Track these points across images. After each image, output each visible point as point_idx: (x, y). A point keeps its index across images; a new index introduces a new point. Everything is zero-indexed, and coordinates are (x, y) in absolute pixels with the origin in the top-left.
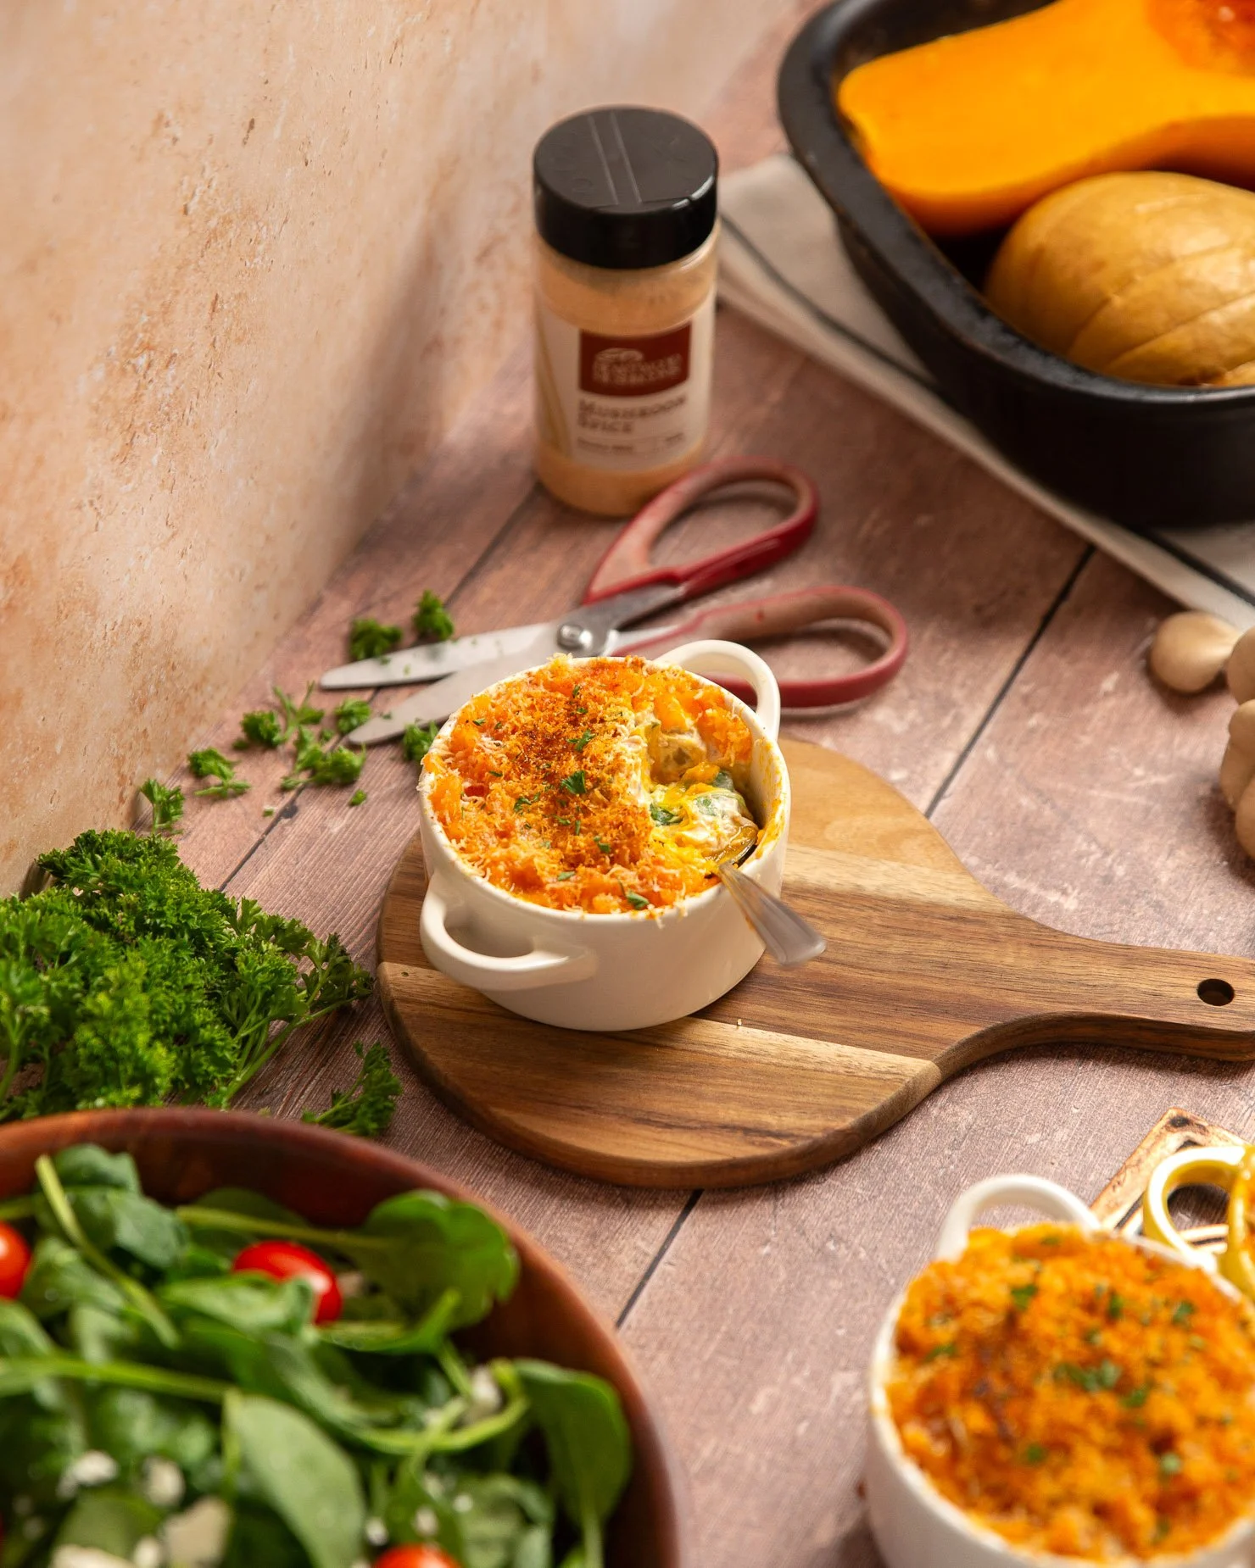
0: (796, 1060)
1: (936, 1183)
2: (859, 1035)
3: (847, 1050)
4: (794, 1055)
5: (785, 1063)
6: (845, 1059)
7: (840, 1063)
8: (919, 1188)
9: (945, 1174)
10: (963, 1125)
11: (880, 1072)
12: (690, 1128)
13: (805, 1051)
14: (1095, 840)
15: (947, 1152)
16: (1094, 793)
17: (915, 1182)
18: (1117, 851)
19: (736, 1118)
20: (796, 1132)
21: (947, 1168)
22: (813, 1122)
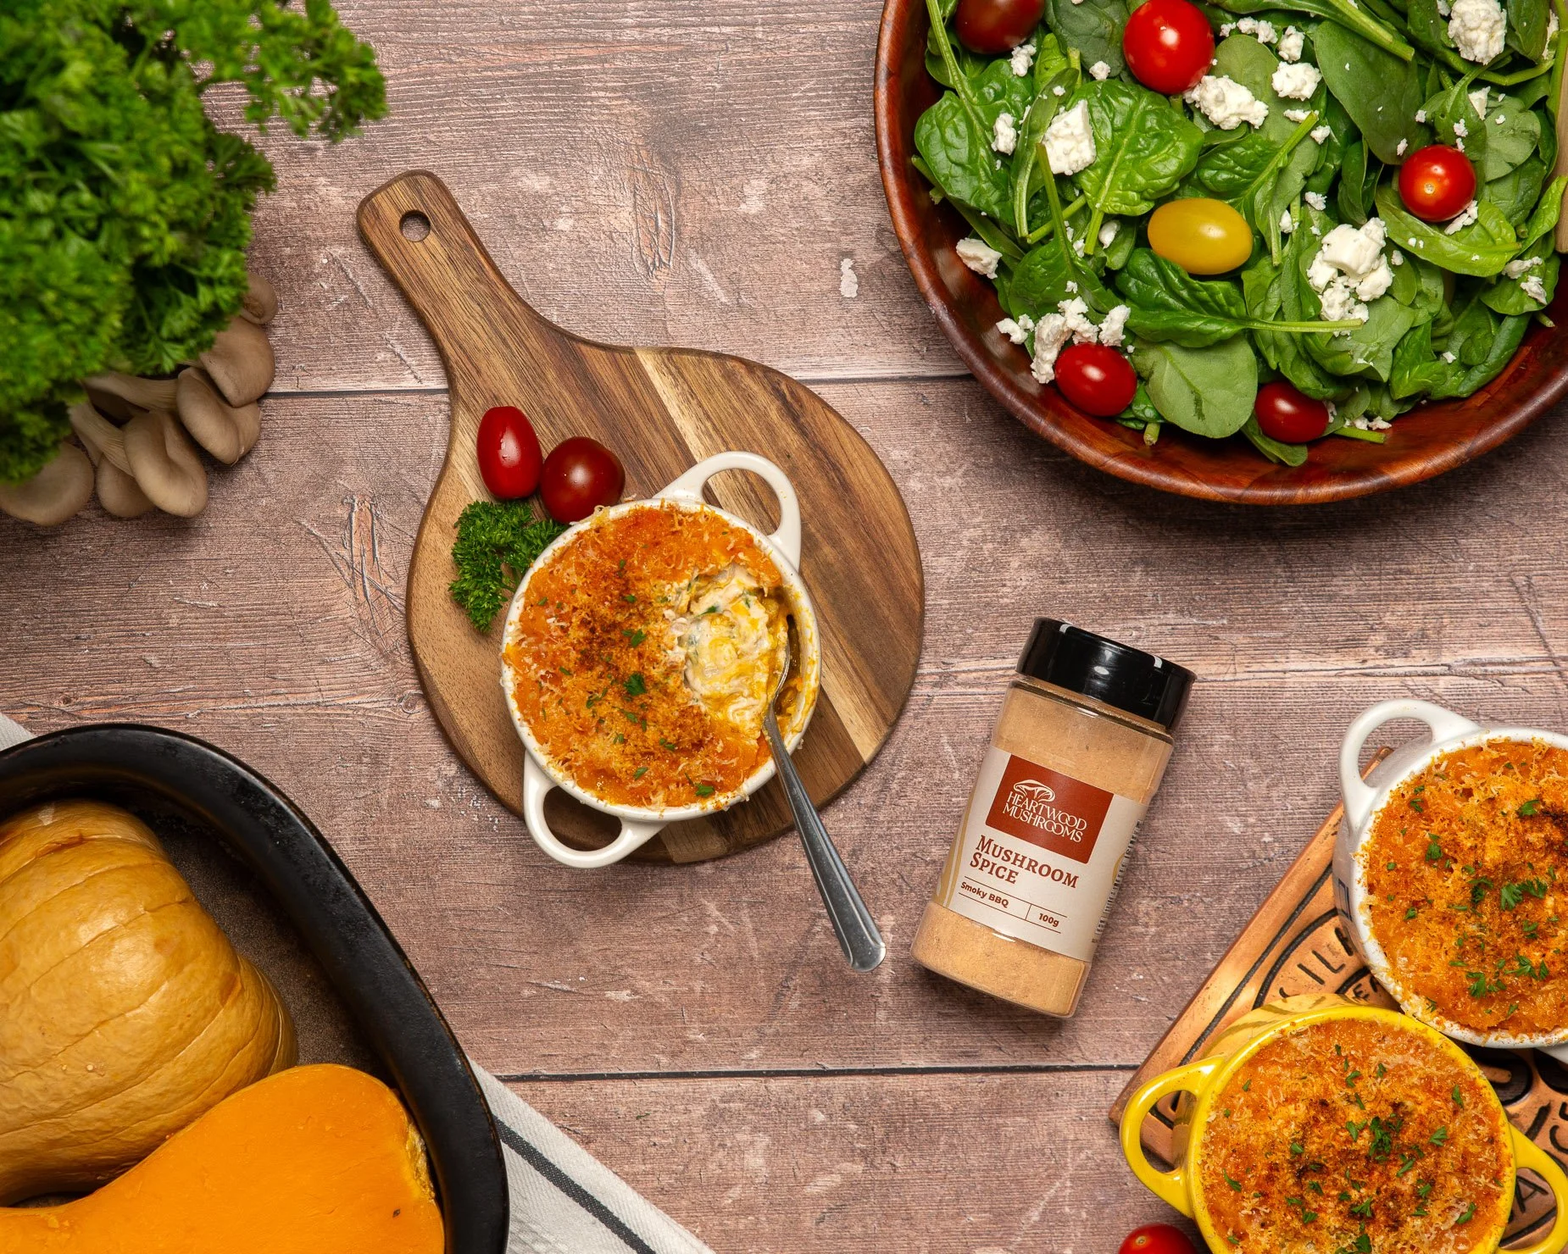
0: (710, 436)
1: (1219, 899)
2: (657, 416)
3: (674, 412)
4: (707, 441)
5: (719, 441)
6: (683, 407)
7: (689, 408)
8: (1230, 908)
9: (1207, 896)
10: (1154, 904)
11: (674, 378)
12: (824, 453)
13: (699, 437)
14: (809, 931)
15: (1186, 904)
16: (756, 954)
17: (1227, 914)
18: (812, 909)
19: (791, 433)
20: (769, 388)
21: (1201, 898)
22: (752, 384)
